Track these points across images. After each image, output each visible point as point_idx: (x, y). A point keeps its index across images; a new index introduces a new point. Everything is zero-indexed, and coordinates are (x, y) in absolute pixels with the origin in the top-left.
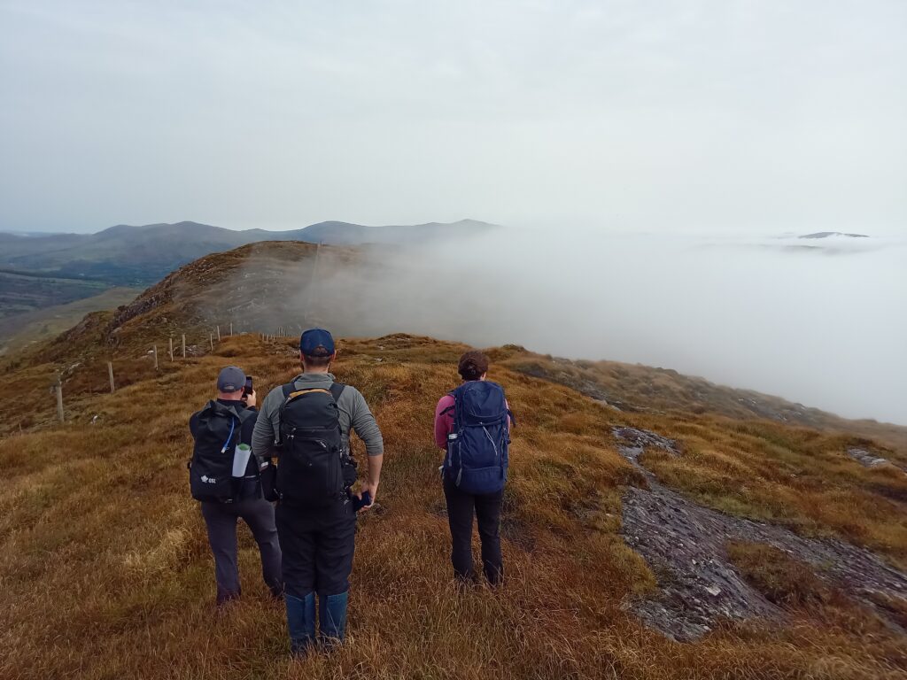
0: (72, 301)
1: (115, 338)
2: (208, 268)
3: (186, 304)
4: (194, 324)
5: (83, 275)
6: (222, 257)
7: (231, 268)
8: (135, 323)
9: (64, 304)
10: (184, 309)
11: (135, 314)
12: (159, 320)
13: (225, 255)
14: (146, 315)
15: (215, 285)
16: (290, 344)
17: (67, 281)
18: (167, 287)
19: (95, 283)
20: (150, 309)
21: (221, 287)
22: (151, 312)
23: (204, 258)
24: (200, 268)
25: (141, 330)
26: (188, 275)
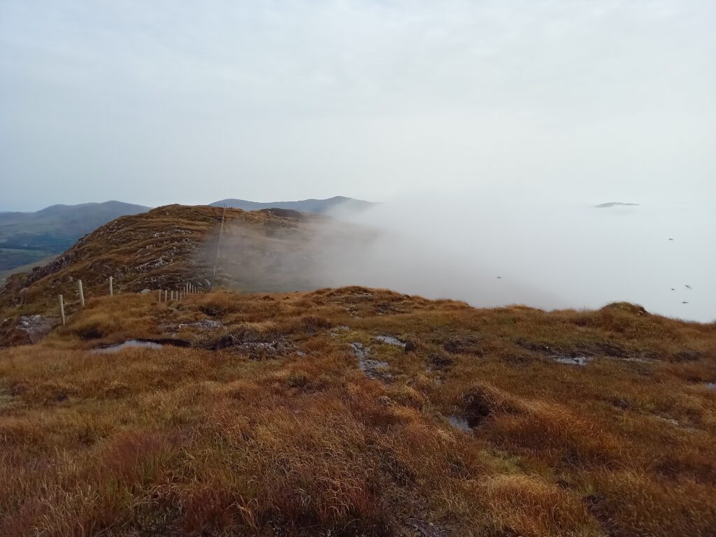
0: (15, 267)
1: (19, 299)
2: (119, 229)
3: (94, 263)
4: (101, 283)
5: (26, 245)
6: (133, 218)
7: (141, 228)
8: (42, 283)
9: (9, 269)
10: (91, 267)
11: (46, 274)
12: (64, 280)
13: (136, 217)
14: (55, 274)
15: (125, 245)
16: (202, 309)
17: (12, 251)
18: (78, 248)
19: (37, 252)
20: (60, 268)
21: (130, 246)
22: (59, 272)
23: (115, 220)
24: (110, 229)
25: (46, 289)
26: (99, 236)
